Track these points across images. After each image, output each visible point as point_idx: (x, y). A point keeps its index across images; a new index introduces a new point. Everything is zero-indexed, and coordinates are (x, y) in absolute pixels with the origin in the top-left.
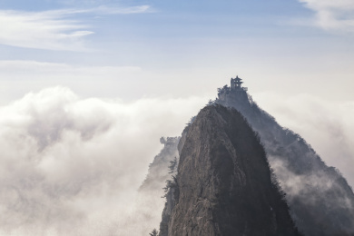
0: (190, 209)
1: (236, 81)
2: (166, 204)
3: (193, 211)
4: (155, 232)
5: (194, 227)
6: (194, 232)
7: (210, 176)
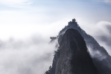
0: (64, 60)
1: (74, 20)
2: (54, 58)
3: (64, 61)
4: (51, 66)
5: (65, 65)
6: (65, 67)
7: (70, 50)
